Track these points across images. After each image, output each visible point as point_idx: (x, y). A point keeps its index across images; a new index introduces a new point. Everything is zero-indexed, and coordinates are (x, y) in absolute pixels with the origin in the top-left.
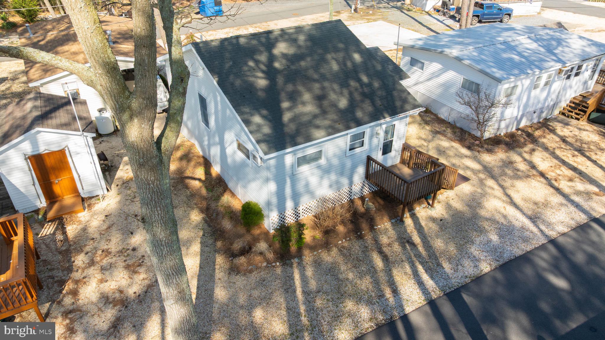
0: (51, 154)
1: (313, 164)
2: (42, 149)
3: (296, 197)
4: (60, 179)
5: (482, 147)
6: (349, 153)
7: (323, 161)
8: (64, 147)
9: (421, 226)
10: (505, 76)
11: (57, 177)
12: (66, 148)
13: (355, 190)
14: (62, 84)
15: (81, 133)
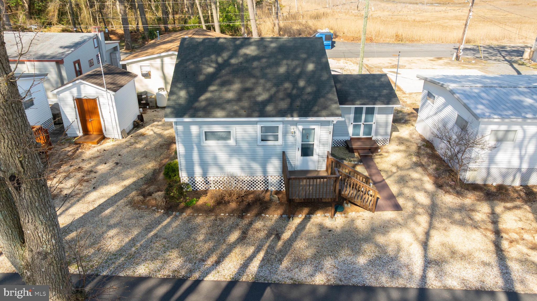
0: (88, 100)
1: (221, 142)
2: (83, 96)
3: (204, 166)
4: (92, 119)
5: (454, 189)
6: (260, 143)
7: (231, 142)
8: (96, 97)
9: (304, 228)
10: (487, 114)
11: (90, 118)
12: (97, 99)
13: (271, 181)
14: (141, 66)
15: (105, 89)
